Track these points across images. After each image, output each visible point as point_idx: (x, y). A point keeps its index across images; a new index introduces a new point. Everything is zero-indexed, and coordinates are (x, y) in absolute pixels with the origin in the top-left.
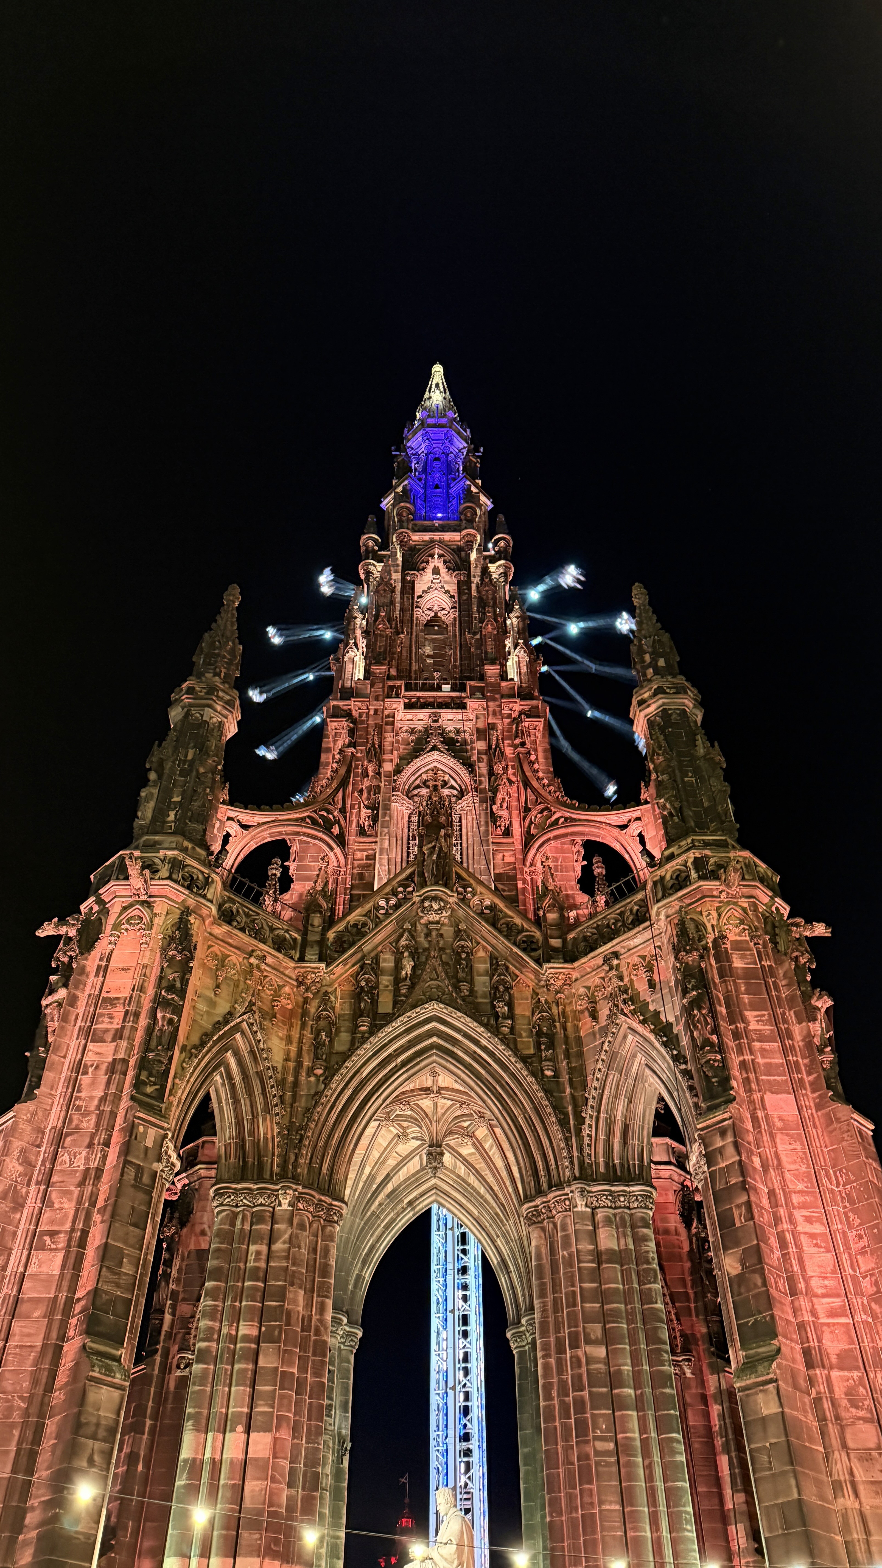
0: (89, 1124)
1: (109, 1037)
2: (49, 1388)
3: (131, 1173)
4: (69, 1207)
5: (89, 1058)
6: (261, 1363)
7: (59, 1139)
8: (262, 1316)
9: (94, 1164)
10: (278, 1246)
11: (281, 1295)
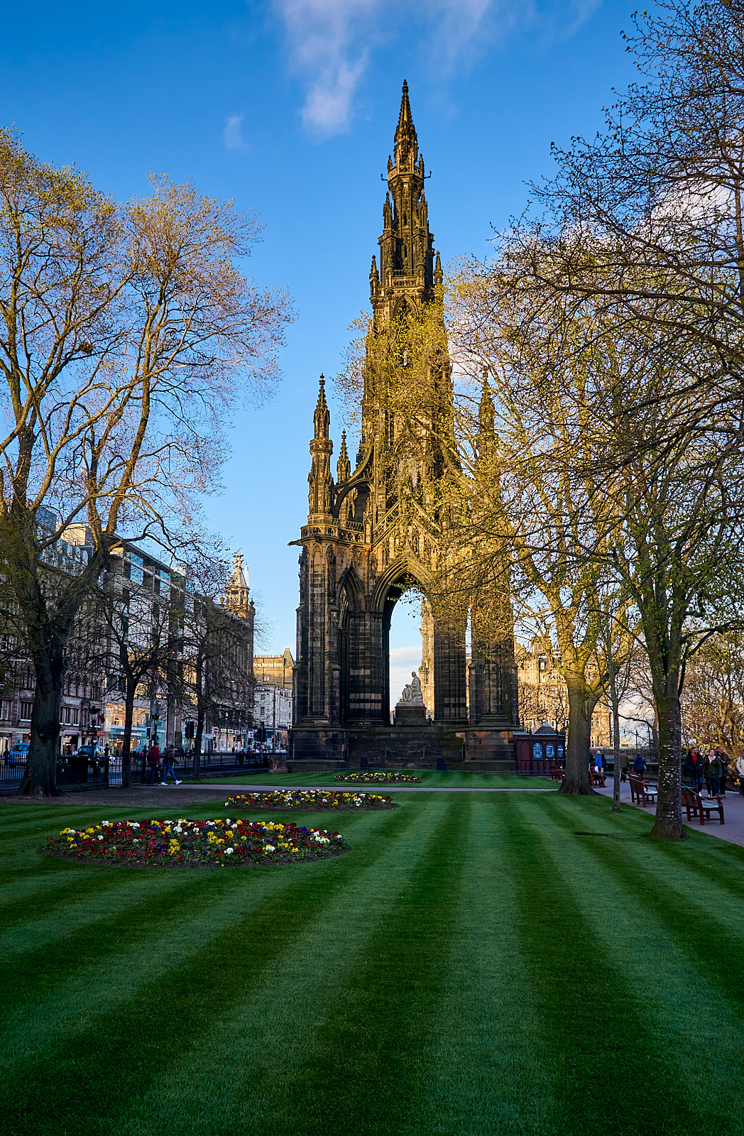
0: (319, 610)
1: (318, 586)
2: (324, 670)
3: (332, 624)
4: (319, 631)
5: (315, 592)
6: (366, 655)
7: (313, 614)
8: (364, 644)
9: (323, 621)
10: (367, 627)
11: (369, 639)
